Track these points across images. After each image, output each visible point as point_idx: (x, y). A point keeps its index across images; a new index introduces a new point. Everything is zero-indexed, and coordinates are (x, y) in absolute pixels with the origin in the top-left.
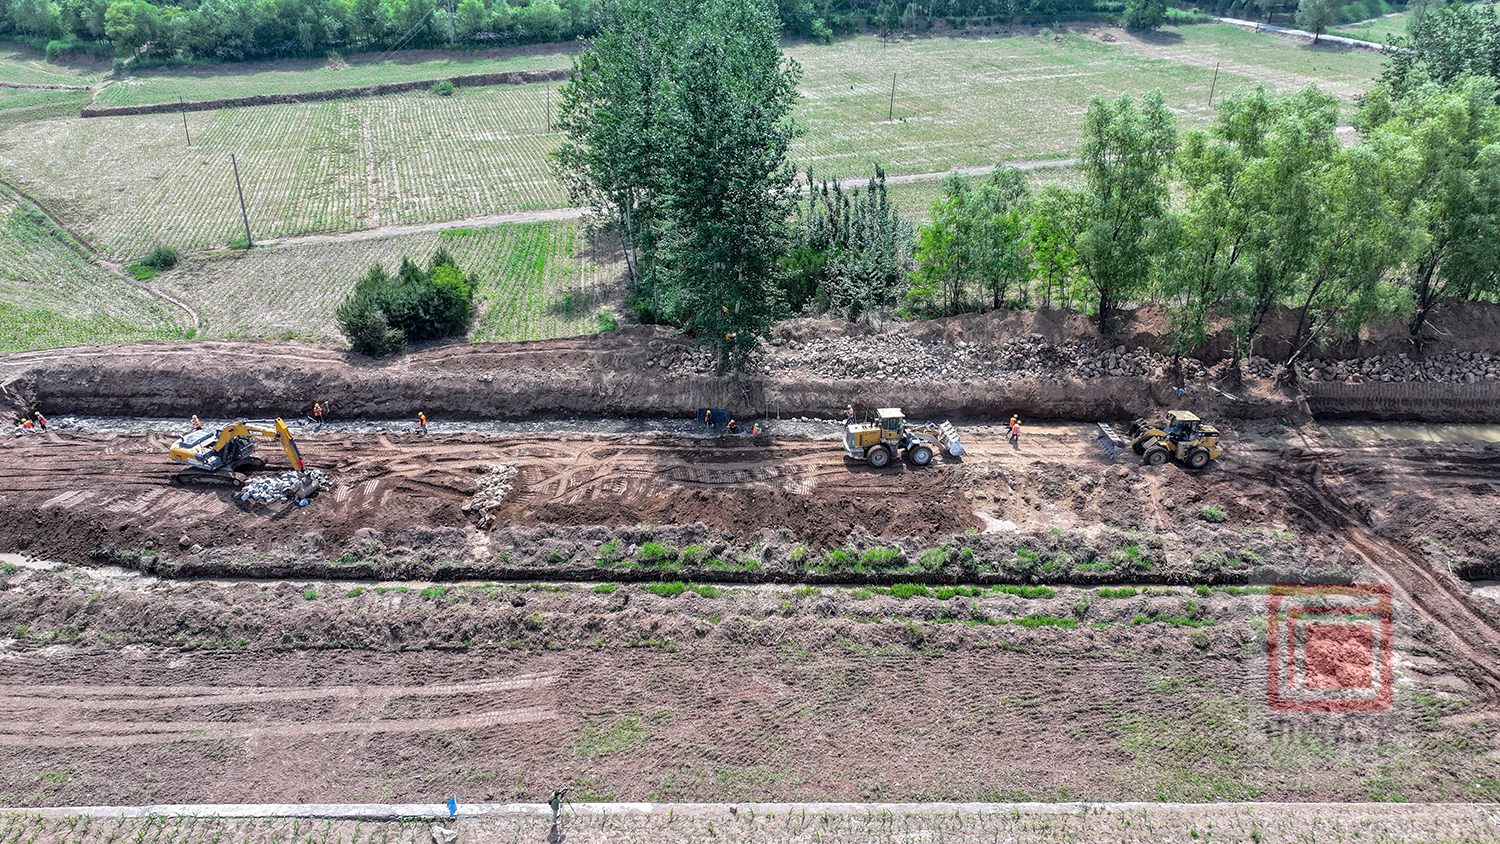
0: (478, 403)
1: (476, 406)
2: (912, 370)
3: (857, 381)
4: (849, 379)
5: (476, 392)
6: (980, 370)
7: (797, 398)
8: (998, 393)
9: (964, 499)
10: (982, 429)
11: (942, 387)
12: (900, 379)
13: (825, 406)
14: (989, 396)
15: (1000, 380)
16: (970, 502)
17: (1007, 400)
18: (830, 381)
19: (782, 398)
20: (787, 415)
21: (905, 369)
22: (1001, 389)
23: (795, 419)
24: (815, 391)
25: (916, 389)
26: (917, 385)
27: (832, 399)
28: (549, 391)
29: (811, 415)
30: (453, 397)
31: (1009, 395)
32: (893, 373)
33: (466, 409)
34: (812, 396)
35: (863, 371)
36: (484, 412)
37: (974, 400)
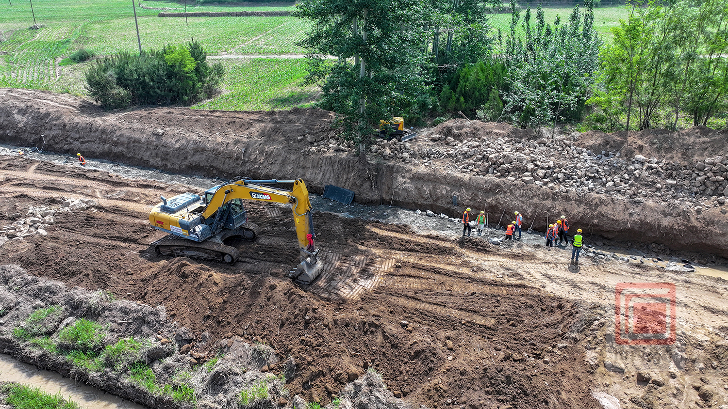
0: (148, 153)
1: (146, 156)
2: (569, 177)
3: (498, 180)
4: (490, 177)
5: (148, 143)
6: (659, 190)
7: (427, 189)
8: (680, 220)
9: (583, 363)
10: (649, 262)
11: (602, 202)
12: (551, 185)
13: (455, 202)
14: (666, 222)
15: (686, 204)
16: (591, 370)
17: (693, 230)
18: (467, 177)
19: (409, 186)
20: (412, 206)
21: (560, 176)
22: (685, 215)
23: (419, 212)
24: (448, 184)
25: (567, 199)
26: (571, 194)
27: (464, 195)
28: (204, 150)
29: (437, 210)
30: (132, 145)
31: (696, 223)
32: (545, 177)
33: (140, 157)
34: (443, 190)
35: (508, 171)
36: (152, 161)
37: (643, 223)
